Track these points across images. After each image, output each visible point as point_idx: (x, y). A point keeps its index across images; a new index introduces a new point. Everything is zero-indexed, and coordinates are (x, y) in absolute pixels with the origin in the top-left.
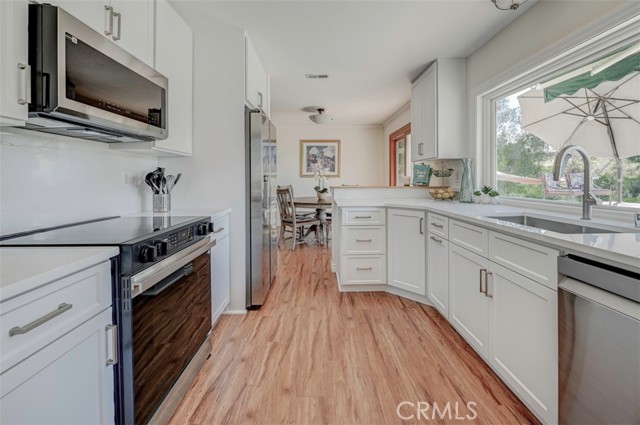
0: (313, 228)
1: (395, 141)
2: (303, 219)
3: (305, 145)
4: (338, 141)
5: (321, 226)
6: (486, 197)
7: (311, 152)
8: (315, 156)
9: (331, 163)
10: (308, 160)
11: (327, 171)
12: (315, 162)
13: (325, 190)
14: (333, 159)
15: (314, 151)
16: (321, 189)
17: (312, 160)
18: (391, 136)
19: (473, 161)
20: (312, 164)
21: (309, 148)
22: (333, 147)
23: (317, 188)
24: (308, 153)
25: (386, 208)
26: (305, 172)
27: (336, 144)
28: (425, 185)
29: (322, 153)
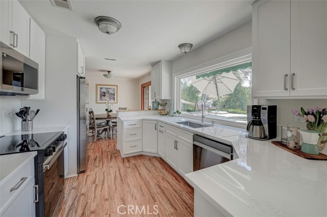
0: (105, 130)
1: (144, 87)
2: (99, 126)
3: (99, 87)
4: (117, 86)
5: (109, 128)
6: (177, 114)
8: (104, 93)
9: (113, 96)
10: (101, 95)
12: (104, 96)
13: (111, 111)
14: (114, 95)
15: (104, 90)
16: (109, 110)
17: (103, 95)
18: (142, 85)
20: (103, 97)
21: (101, 88)
22: (114, 89)
23: (107, 110)
24: (100, 91)
25: (142, 120)
26: (99, 101)
27: (116, 87)
28: (157, 109)
29: (108, 91)
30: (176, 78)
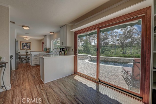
0: (25, 60)
2: (23, 58)
3: (22, 43)
4: (31, 43)
5: (27, 59)
6: (52, 52)
7: (23, 44)
8: (25, 45)
9: (29, 47)
11: (28, 49)
13: (28, 52)
14: (29, 46)
15: (24, 44)
16: (27, 52)
17: (24, 46)
18: (42, 43)
19: (51, 48)
20: (24, 47)
23: (26, 52)
24: (23, 45)
25: (39, 54)
26: (22, 49)
27: (30, 43)
28: (46, 51)
29: (27, 45)
30: (52, 41)
